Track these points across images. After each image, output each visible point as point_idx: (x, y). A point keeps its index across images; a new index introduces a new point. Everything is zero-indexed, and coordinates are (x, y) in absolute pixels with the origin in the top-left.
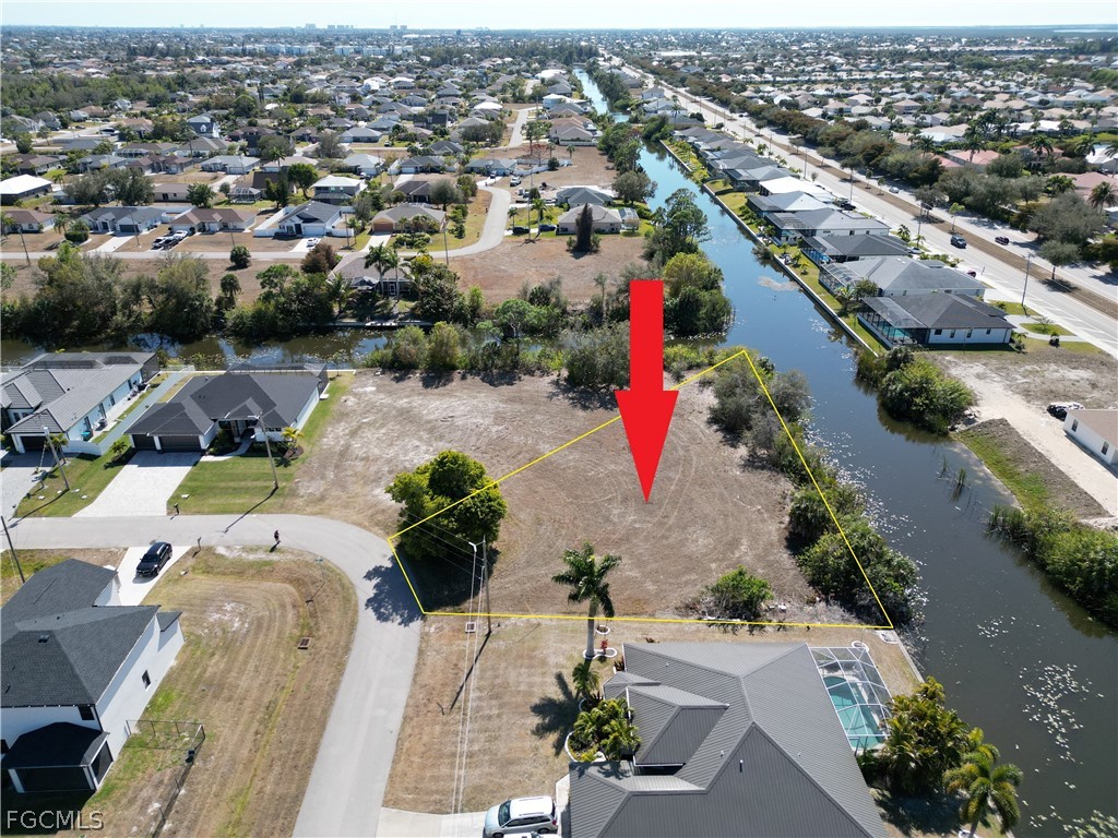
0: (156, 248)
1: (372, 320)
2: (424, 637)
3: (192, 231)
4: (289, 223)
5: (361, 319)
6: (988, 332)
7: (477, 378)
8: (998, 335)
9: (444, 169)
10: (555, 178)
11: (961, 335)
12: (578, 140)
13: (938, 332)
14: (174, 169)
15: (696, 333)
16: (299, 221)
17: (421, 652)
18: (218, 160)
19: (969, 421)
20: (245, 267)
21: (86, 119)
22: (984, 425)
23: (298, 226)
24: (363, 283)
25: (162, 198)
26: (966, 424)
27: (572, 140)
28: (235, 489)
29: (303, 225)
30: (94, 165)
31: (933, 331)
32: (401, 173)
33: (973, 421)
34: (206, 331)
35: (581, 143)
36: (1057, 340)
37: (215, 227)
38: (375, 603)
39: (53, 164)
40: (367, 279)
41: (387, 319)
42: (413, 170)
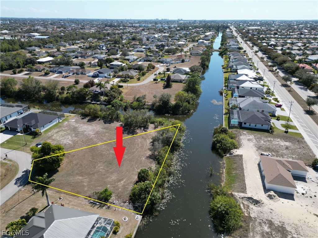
0: (63, 77)
1: (94, 101)
2: (20, 190)
3: (74, 74)
4: (96, 73)
5: (92, 101)
6: (262, 126)
7: (102, 121)
8: (265, 127)
9: (152, 61)
10: (181, 65)
11: (253, 126)
12: (198, 54)
13: (245, 124)
14: (86, 57)
15: (177, 115)
16: (98, 73)
17: (15, 195)
18: (96, 55)
19: (231, 154)
20: (78, 84)
21: (79, 43)
22: (235, 156)
23: (98, 74)
24: (96, 91)
25: (75, 65)
26: (230, 155)
27: (196, 54)
28: (18, 143)
29: (99, 74)
30: (68, 55)
31: (243, 123)
32: (140, 61)
33: (232, 154)
34: (54, 100)
35: (198, 55)
36: (288, 131)
37: (79, 73)
38: (18, 179)
39: (60, 54)
40: (97, 90)
41: (98, 102)
42: (143, 60)
